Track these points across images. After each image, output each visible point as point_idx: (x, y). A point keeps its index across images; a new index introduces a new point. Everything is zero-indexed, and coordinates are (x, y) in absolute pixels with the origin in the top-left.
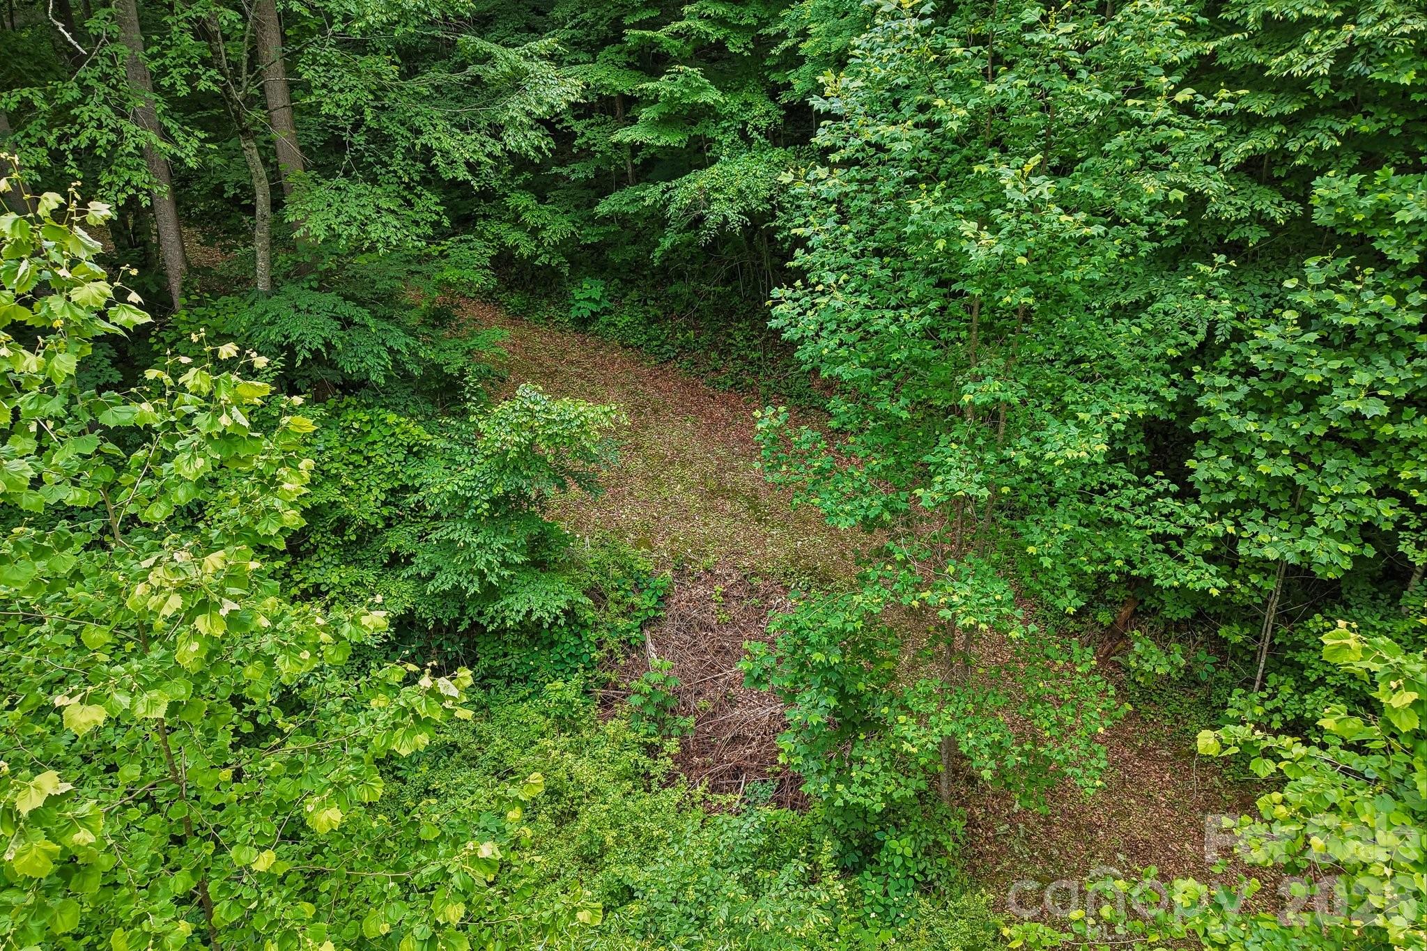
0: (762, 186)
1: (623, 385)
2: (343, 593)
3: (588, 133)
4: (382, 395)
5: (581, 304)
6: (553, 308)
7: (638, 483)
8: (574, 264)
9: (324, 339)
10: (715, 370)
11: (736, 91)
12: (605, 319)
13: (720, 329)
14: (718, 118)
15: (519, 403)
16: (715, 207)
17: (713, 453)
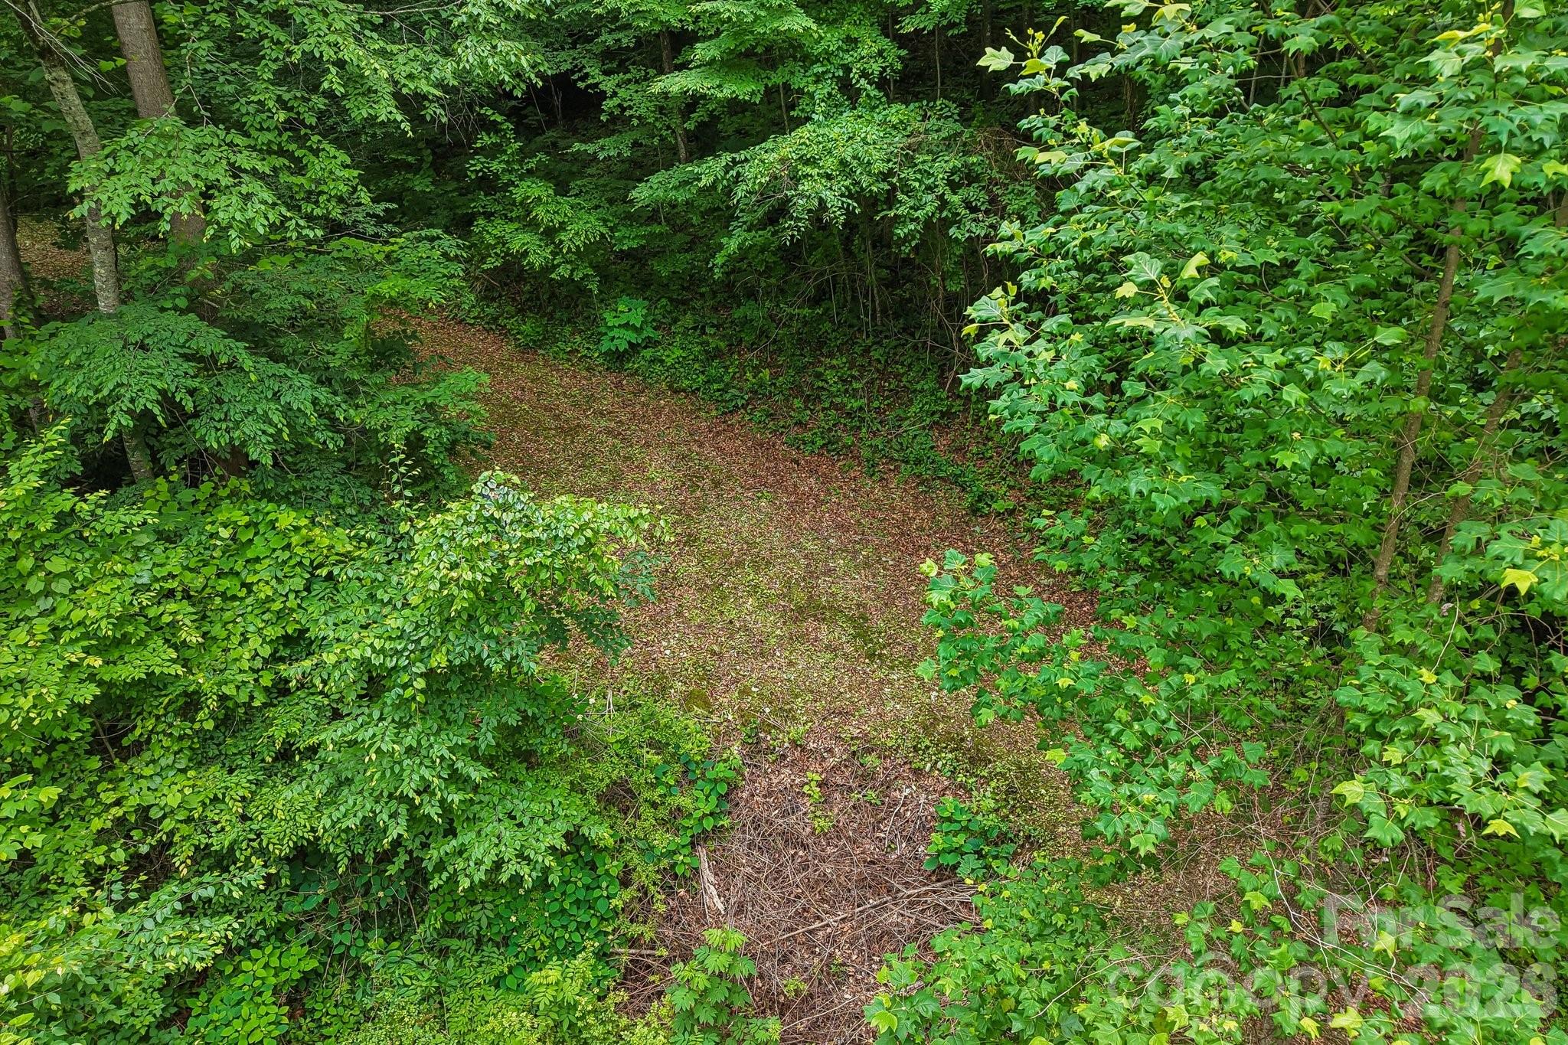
0: (876, 155)
1: (672, 445)
2: (189, 820)
3: (622, 93)
4: (291, 476)
5: (615, 333)
6: (578, 339)
7: (690, 596)
8: (606, 279)
9: (163, 393)
10: (799, 423)
11: (832, 23)
12: (648, 353)
13: (805, 367)
14: (808, 60)
15: (475, 507)
16: (805, 186)
17: (801, 548)
